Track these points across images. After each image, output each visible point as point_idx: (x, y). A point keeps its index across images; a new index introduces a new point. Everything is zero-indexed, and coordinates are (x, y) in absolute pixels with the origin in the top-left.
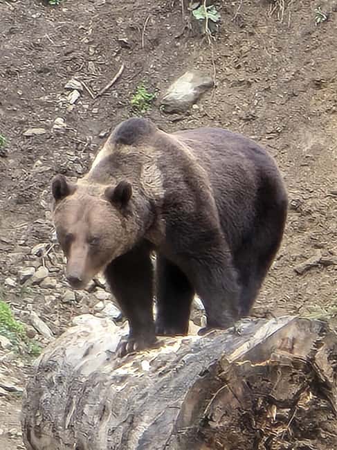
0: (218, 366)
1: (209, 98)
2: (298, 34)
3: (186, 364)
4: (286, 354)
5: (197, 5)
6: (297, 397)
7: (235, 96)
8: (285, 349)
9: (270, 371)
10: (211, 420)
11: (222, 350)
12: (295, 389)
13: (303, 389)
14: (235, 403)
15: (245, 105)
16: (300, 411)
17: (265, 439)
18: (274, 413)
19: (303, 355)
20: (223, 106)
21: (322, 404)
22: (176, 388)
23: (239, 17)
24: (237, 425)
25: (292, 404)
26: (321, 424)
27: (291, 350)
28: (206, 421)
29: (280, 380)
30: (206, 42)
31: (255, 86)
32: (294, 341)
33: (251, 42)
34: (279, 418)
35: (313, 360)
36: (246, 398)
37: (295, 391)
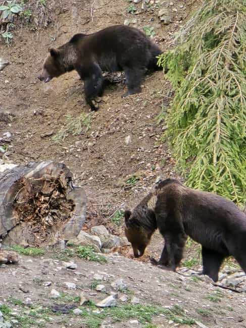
0: (21, 179)
1: (7, 69)
2: (44, 45)
3: (8, 178)
4: (49, 176)
5: (3, 31)
6: (52, 193)
7: (18, 68)
8: (48, 174)
9: (42, 182)
10: (18, 200)
11: (23, 173)
12: (51, 189)
13: (54, 190)
14: (27, 194)
15: (22, 72)
16: (53, 198)
17: (39, 208)
18: (43, 199)
19: (56, 177)
20: (13, 72)
21: (62, 196)
22: (4, 187)
23: (20, 37)
24: (28, 203)
25: (50, 195)
26: (61, 204)
27: (51, 174)
28: (16, 200)
29: (46, 186)
30: (7, 46)
31: (25, 65)
32: (52, 171)
33: (25, 47)
34: (44, 201)
35: (59, 179)
36: (32, 192)
37: (51, 191)
